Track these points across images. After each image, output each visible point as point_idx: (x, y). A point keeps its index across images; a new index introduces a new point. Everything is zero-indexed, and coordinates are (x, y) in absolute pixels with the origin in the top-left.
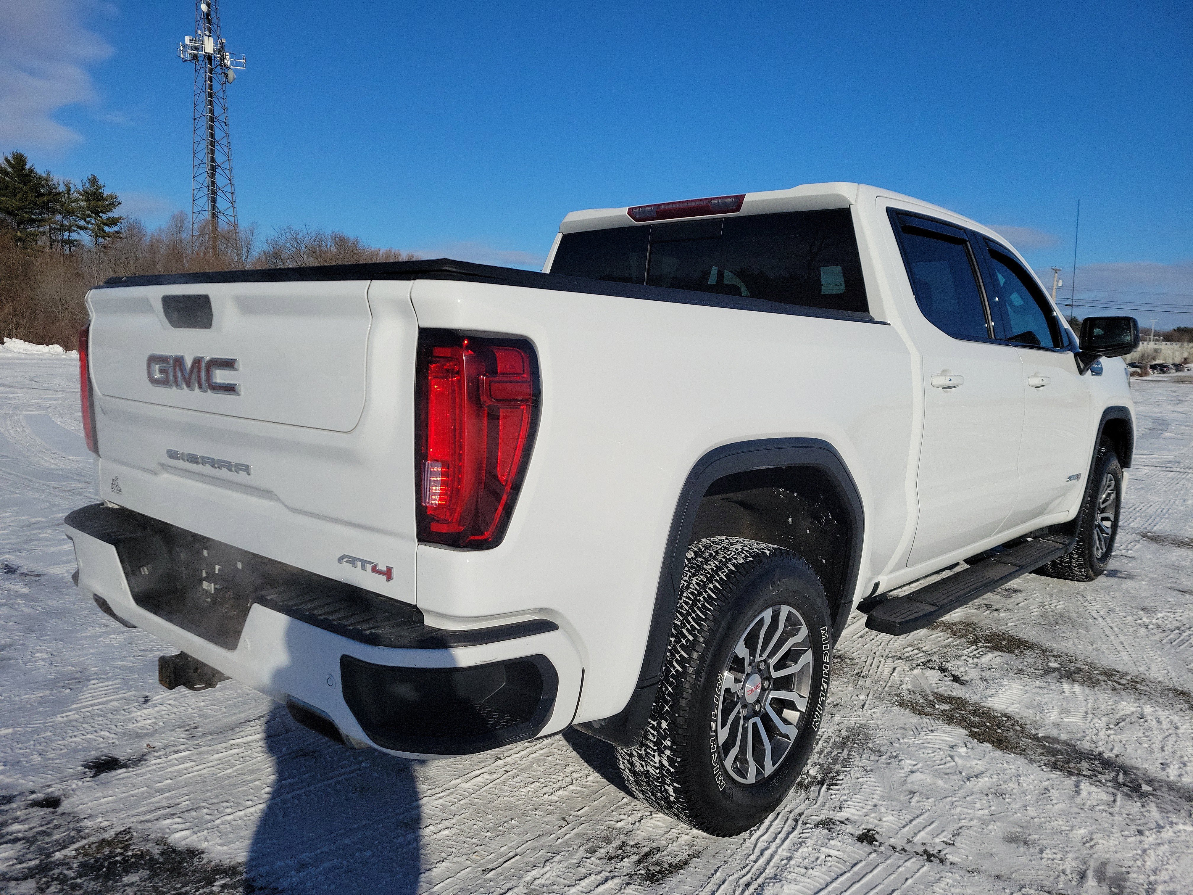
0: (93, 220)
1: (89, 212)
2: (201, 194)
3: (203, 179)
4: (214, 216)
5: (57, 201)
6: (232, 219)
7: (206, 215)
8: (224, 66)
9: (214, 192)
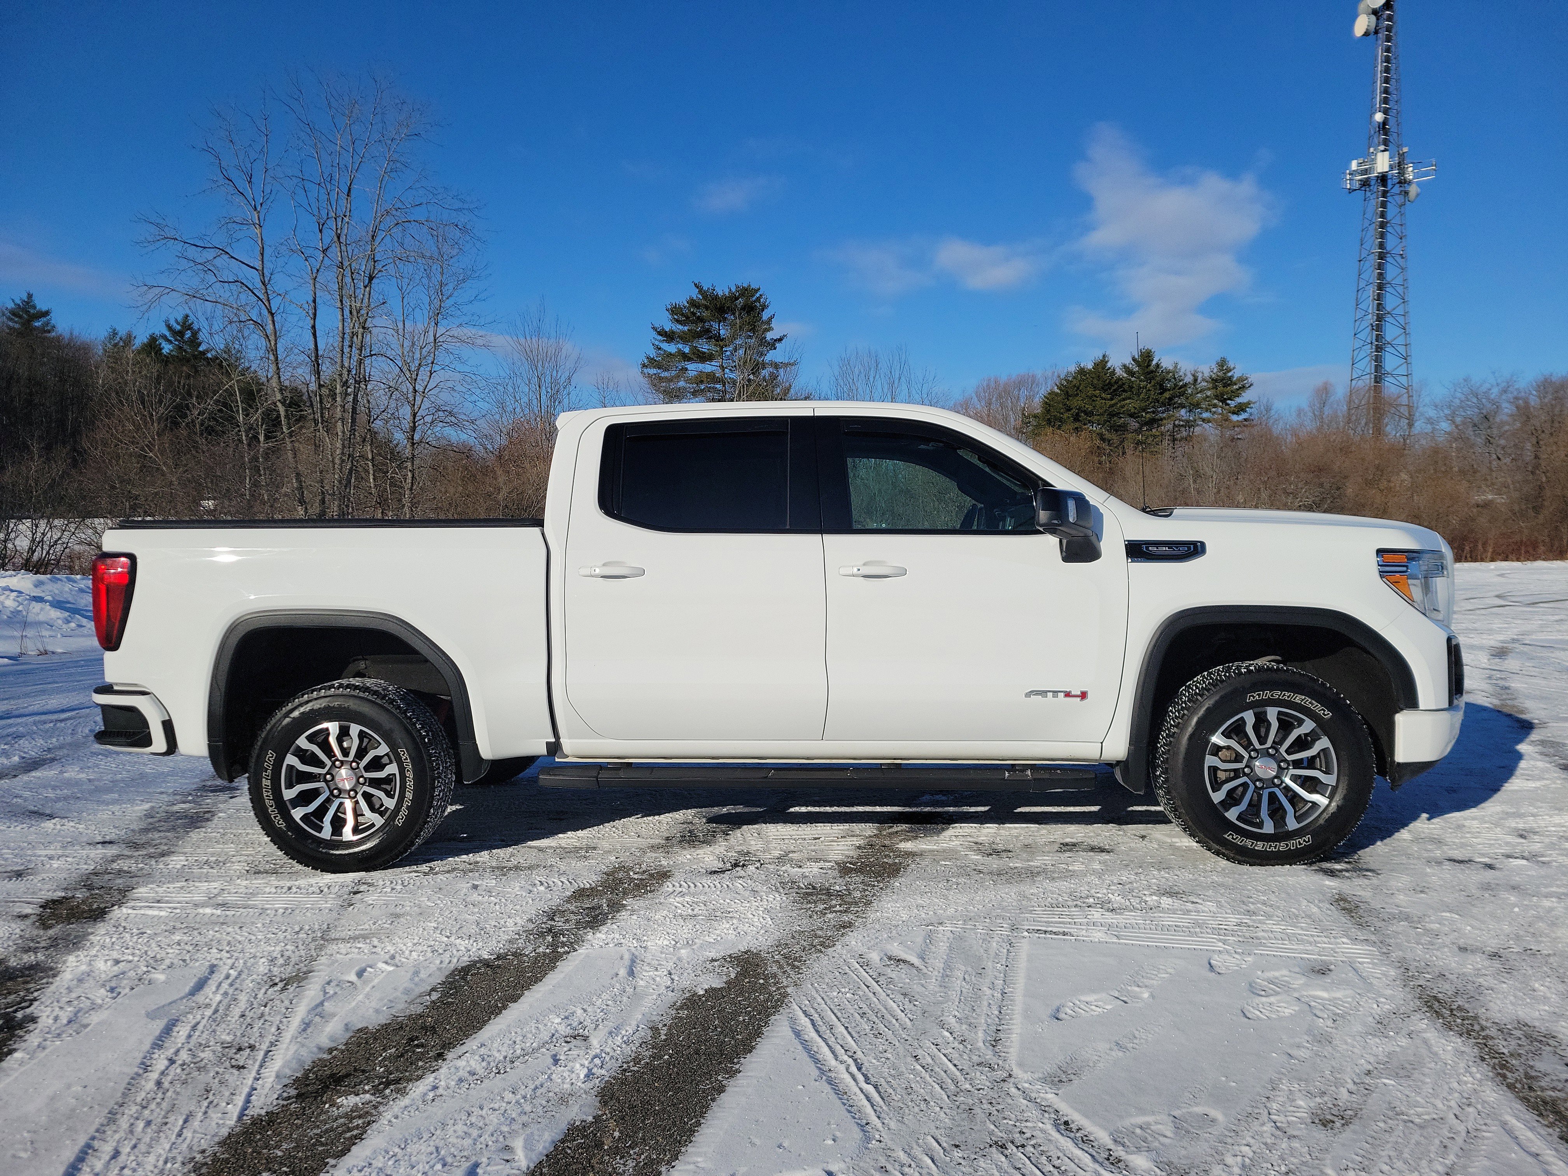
0: (1220, 410)
1: (1216, 401)
2: (1363, 354)
3: (1367, 335)
4: (1378, 380)
5: (1183, 394)
6: (1403, 380)
7: (1368, 380)
8: (1403, 182)
9: (1379, 349)
